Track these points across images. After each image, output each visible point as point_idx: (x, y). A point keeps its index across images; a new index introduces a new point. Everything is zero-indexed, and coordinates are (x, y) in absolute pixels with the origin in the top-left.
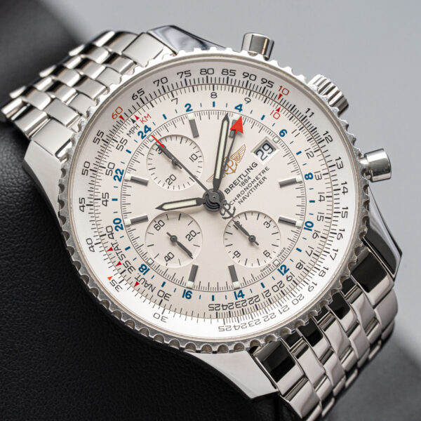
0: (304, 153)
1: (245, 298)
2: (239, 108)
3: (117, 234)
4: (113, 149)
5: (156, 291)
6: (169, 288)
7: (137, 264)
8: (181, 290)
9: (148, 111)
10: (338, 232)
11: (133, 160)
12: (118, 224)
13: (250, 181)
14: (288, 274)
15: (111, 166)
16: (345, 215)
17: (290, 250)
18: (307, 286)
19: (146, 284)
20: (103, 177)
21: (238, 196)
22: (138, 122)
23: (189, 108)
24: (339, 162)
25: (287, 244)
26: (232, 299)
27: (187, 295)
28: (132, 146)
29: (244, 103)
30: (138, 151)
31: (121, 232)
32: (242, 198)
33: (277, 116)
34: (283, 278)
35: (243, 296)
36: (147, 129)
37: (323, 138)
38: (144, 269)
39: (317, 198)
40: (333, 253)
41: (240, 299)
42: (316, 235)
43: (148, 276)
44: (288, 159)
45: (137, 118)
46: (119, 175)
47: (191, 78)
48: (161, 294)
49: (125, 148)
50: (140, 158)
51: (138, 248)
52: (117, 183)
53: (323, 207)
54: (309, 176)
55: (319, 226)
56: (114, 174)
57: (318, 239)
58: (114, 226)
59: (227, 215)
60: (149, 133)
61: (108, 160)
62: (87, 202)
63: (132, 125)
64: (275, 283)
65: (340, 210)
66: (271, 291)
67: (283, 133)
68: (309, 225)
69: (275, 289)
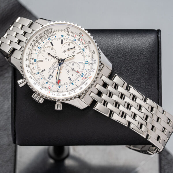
0: (40, 79)
1: (47, 39)
2: (59, 87)
3: (84, 47)
4: (89, 69)
5: (70, 35)
6: (67, 37)
7: (77, 41)
8: (64, 37)
9: (83, 81)
10: (27, 60)
11: (84, 67)
12: (84, 50)
13: (53, 69)
14: (38, 47)
15: (89, 64)
16: (26, 65)
17: (39, 53)
18: (32, 45)
19: (73, 36)
20: (90, 61)
21: (55, 64)
22: (85, 77)
23: (72, 84)
24: (31, 78)
25: (40, 55)
26: (51, 38)
27: (62, 36)
28: (85, 71)
29: (59, 89)
30: (83, 70)
31: (83, 48)
32: (54, 64)
33: (49, 87)
34: (39, 46)
35: (48, 39)
36: (82, 76)
37: (36, 84)
38: (75, 40)
39: (34, 68)
40: (27, 54)
41: (49, 38)
42: (33, 59)
43: (73, 38)
44: (44, 76)
45: (85, 78)
46: (86, 62)
47: (73, 92)
48: (69, 35)
49: (86, 70)
50: (82, 68)
51: (77, 45)
52: (86, 60)
53: (32, 66)
54: (38, 73)
55: (32, 61)
56: (88, 62)
57: (32, 58)
58: (85, 49)
59: (56, 57)
60: (81, 75)
61: (90, 66)
62: (93, 54)
63: (86, 76)
64: (41, 44)
65: (28, 66)
66: (41, 42)
67: (47, 83)
68: (35, 60)
69: (40, 43)
